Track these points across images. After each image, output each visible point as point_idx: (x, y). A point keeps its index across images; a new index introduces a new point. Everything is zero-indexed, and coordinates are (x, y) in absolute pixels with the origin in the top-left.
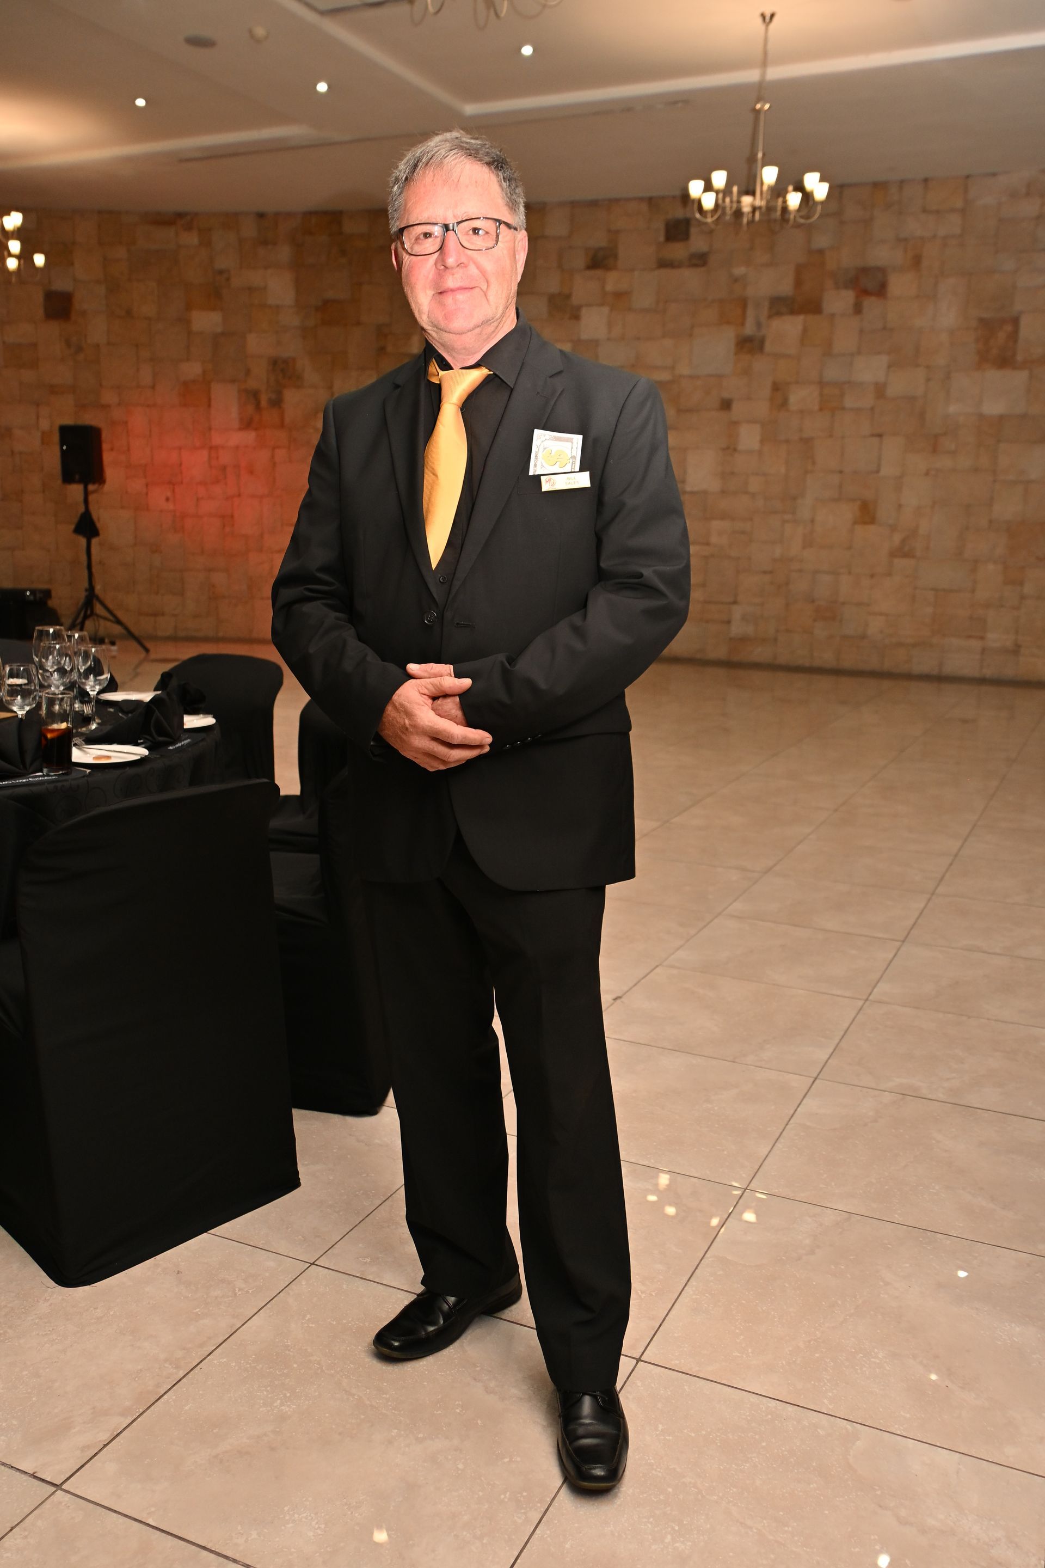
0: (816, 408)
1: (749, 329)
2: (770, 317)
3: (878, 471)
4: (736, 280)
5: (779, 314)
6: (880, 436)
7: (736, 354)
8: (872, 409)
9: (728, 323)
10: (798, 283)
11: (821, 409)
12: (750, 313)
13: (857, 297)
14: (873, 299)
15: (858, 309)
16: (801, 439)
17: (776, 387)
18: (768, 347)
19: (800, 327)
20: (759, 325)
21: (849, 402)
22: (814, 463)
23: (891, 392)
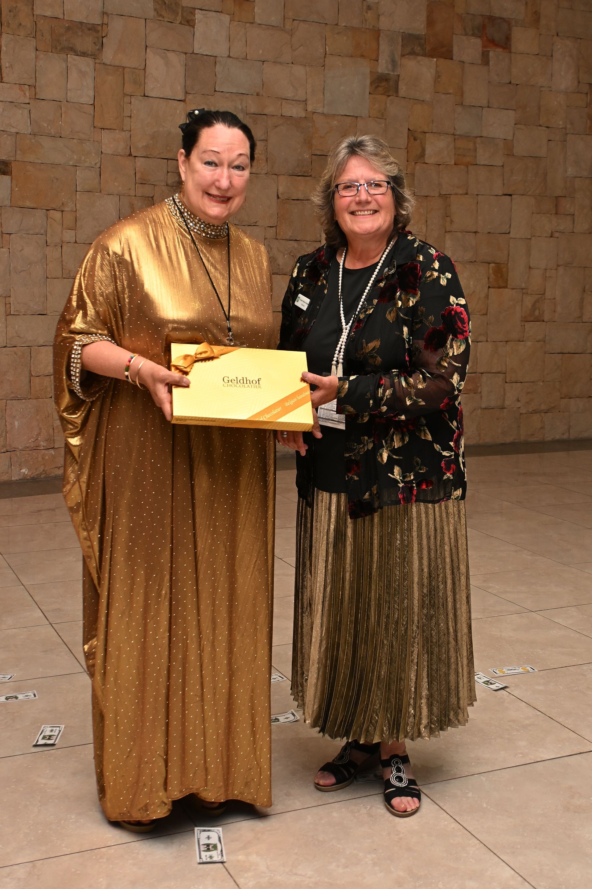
0: (453, 163)
1: (383, 67)
2: (403, 56)
3: (509, 233)
4: (369, 8)
5: (413, 53)
6: (510, 195)
7: (370, 93)
8: (503, 166)
9: (362, 56)
10: (430, 23)
11: (455, 164)
12: (385, 48)
13: (484, 46)
14: (500, 50)
15: (485, 60)
16: (440, 195)
17: (412, 135)
18: (403, 89)
19: (433, 71)
20: (394, 62)
21: (483, 157)
22: (452, 221)
23: (518, 150)
